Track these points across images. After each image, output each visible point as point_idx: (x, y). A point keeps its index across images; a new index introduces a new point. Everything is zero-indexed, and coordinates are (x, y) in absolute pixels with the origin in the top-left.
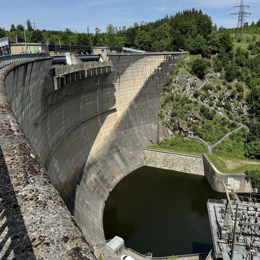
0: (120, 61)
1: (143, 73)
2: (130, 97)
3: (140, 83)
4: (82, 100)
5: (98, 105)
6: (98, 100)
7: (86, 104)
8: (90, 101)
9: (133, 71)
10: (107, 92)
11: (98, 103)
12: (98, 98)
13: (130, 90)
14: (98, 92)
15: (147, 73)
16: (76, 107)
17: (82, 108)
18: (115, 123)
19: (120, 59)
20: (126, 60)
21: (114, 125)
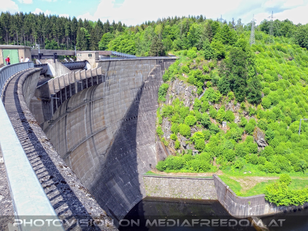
0: (110, 68)
1: (134, 82)
2: (121, 113)
3: (132, 94)
4: (68, 124)
5: (86, 127)
6: (85, 120)
7: (72, 128)
8: (76, 122)
9: (124, 80)
10: (96, 108)
11: (85, 124)
12: (85, 117)
13: (121, 104)
14: (85, 109)
15: (139, 82)
16: (61, 135)
17: (68, 134)
18: (107, 148)
19: (110, 66)
20: (116, 67)
21: (105, 150)
